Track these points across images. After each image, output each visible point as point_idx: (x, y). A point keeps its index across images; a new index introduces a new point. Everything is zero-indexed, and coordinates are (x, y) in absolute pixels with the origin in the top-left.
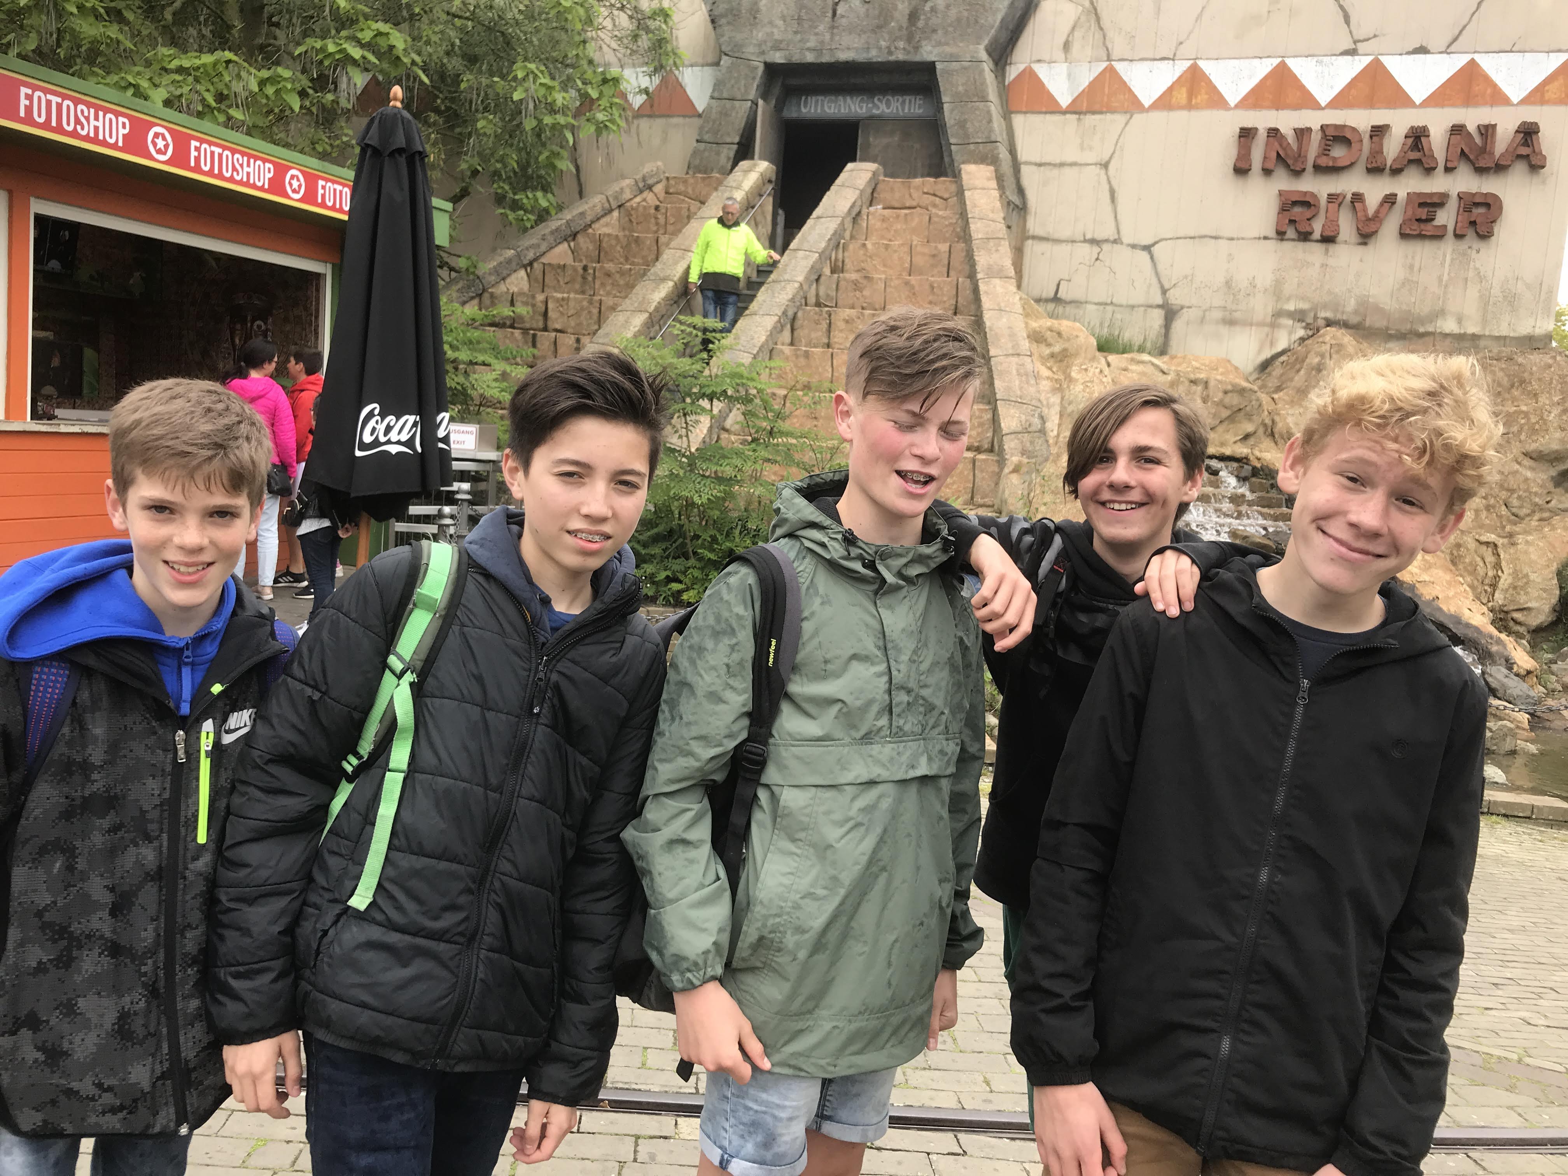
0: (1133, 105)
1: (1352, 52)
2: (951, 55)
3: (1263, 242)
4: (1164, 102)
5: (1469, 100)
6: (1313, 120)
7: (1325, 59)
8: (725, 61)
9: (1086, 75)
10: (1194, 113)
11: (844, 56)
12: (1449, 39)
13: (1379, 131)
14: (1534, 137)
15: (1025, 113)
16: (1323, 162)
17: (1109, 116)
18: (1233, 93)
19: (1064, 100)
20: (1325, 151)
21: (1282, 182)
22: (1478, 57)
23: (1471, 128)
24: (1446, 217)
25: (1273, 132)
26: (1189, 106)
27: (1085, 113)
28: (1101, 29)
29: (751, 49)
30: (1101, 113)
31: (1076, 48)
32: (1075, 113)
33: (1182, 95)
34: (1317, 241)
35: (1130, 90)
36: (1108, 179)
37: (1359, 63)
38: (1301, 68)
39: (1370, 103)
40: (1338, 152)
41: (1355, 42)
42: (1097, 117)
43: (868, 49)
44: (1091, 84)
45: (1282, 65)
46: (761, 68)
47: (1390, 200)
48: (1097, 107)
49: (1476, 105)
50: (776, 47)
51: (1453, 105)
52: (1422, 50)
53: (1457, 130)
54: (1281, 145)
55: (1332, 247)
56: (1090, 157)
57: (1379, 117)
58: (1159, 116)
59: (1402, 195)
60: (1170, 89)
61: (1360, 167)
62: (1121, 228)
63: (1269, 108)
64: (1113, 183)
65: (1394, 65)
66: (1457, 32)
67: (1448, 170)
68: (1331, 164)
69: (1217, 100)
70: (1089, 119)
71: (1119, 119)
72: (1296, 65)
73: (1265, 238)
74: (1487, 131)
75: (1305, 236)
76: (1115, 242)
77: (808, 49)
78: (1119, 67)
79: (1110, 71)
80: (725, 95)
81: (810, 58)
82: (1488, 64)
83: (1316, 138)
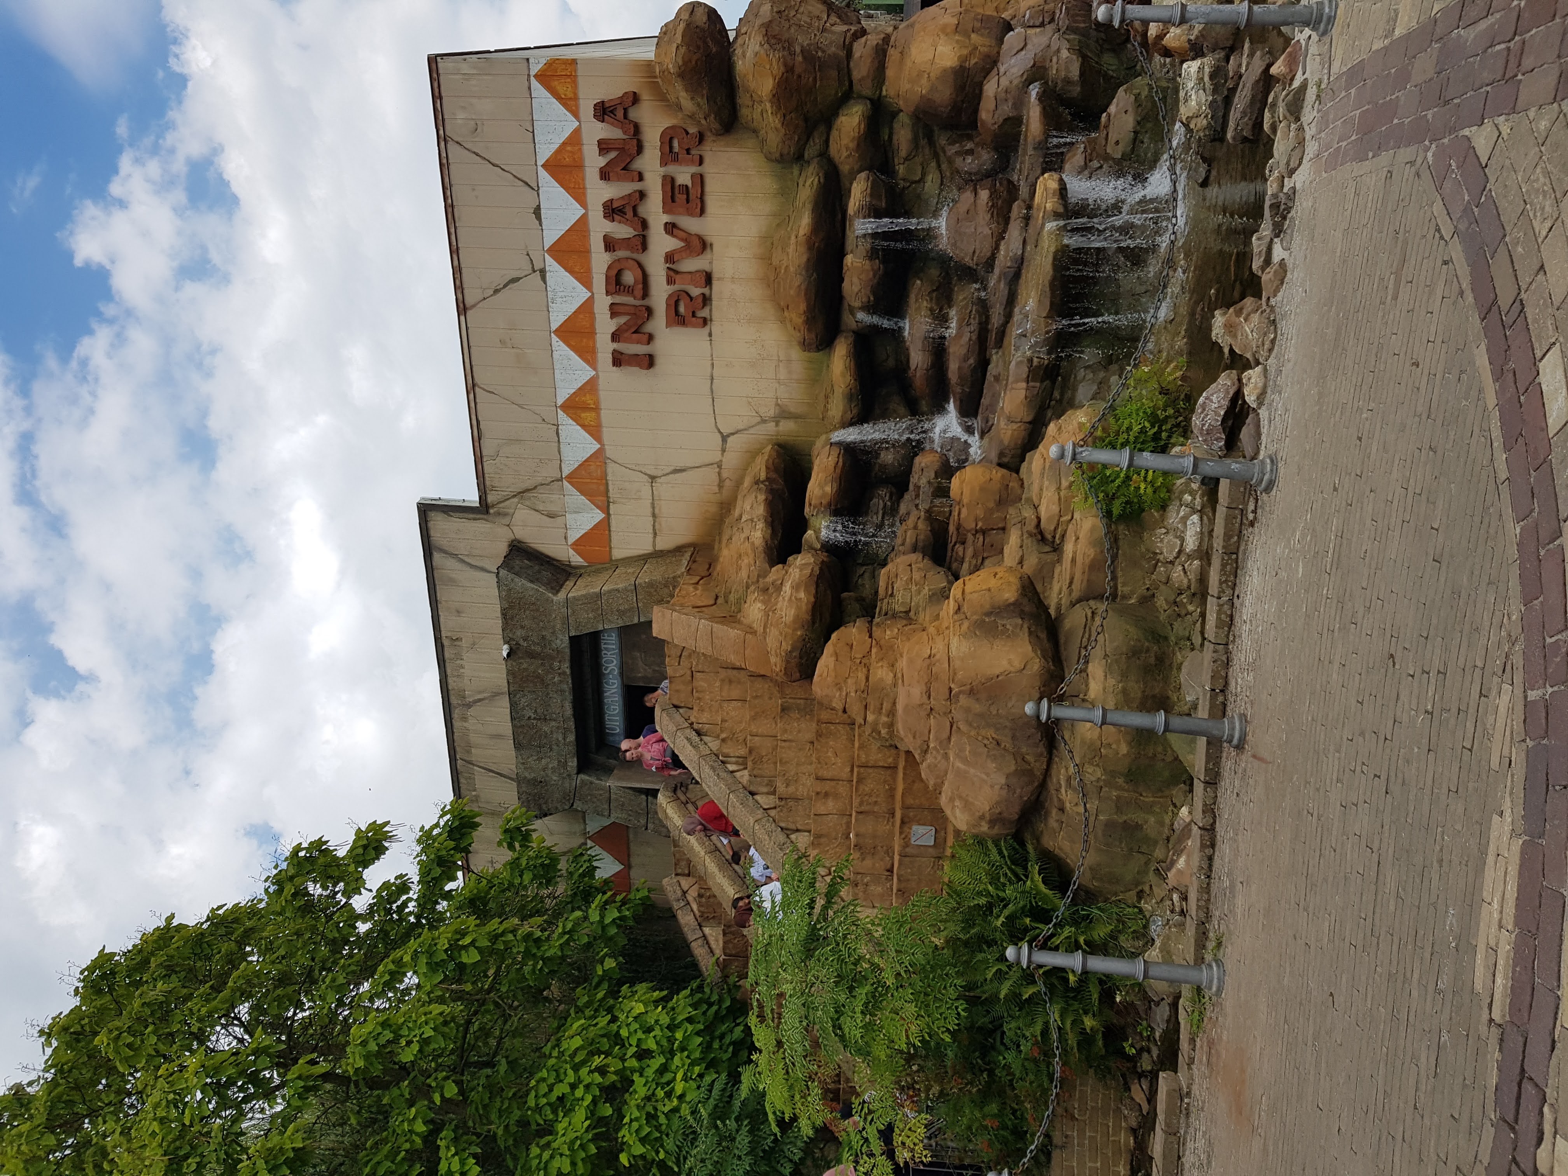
0: (599, 457)
1: (543, 272)
2: (563, 624)
3: (713, 338)
4: (595, 431)
5: (578, 166)
6: (603, 303)
7: (550, 294)
8: (578, 805)
9: (574, 497)
10: (603, 405)
11: (569, 711)
12: (527, 188)
13: (610, 244)
14: (607, 105)
15: (611, 548)
16: (639, 291)
17: (610, 477)
18: (582, 373)
19: (599, 516)
20: (629, 290)
21: (659, 323)
22: (540, 162)
23: (602, 162)
24: (684, 176)
25: (615, 337)
26: (597, 409)
27: (608, 497)
28: (535, 487)
29: (567, 785)
30: (607, 484)
31: (553, 508)
32: (608, 506)
33: (588, 416)
34: (711, 289)
35: (586, 461)
36: (664, 475)
37: (551, 264)
38: (559, 316)
39: (586, 253)
40: (629, 278)
41: (534, 271)
42: (610, 488)
43: (562, 691)
44: (582, 493)
45: (556, 332)
46: (583, 776)
47: (671, 228)
48: (602, 488)
49: (582, 159)
50: (565, 765)
51: (583, 179)
52: (537, 212)
53: (605, 175)
54: (627, 331)
55: (715, 276)
56: (646, 491)
57: (597, 244)
58: (606, 433)
59: (666, 218)
60: (583, 426)
61: (641, 257)
62: (707, 461)
63: (594, 342)
64: (668, 471)
65: (551, 236)
66: (521, 183)
67: (641, 178)
68: (641, 286)
69: (591, 386)
70: (612, 494)
71: (611, 468)
72: (557, 320)
73: (710, 335)
74: (604, 146)
75: (706, 300)
76: (720, 467)
77: (564, 739)
78: (566, 472)
79: (570, 478)
80: (606, 806)
81: (571, 738)
82: (545, 152)
83: (618, 299)
